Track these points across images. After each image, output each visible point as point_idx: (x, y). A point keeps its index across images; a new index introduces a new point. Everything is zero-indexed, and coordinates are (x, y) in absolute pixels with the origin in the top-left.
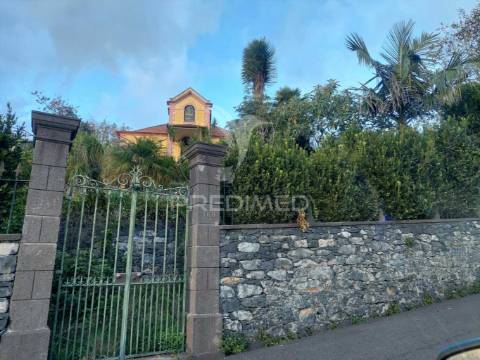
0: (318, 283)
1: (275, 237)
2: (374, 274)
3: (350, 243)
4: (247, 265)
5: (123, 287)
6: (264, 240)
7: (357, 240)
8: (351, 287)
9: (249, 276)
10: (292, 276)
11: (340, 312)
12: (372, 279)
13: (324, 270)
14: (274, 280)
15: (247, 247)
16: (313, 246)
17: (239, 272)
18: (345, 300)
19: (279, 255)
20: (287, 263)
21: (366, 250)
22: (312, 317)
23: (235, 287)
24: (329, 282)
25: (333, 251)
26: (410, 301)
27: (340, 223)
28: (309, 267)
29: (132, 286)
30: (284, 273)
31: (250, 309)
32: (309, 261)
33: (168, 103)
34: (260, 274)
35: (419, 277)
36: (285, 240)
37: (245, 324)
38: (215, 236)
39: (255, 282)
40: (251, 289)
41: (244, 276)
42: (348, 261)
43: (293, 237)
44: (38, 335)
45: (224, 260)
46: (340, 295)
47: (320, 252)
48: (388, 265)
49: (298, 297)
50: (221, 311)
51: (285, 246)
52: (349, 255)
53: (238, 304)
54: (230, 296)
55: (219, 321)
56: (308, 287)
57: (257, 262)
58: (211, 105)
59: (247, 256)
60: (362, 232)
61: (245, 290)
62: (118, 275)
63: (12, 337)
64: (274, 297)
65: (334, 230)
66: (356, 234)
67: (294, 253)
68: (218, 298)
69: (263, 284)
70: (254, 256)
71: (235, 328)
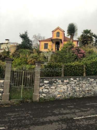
0: (63, 90)
1: (53, 80)
2: (79, 89)
3: (73, 81)
5: (21, 88)
6: (50, 80)
7: (75, 81)
8: (72, 91)
9: (46, 87)
10: (56, 88)
11: (68, 96)
13: (65, 87)
14: (52, 89)
15: (46, 82)
17: (44, 87)
18: (70, 94)
19: (54, 83)
20: (55, 85)
21: (78, 83)
22: (60, 96)
23: (43, 89)
24: (66, 90)
25: (68, 83)
26: (89, 95)
27: (71, 77)
28: (61, 86)
29: (23, 88)
30: (54, 87)
31: (46, 94)
33: (52, 32)
34: (48, 87)
35: (93, 90)
36: (55, 80)
37: (44, 97)
38: (39, 79)
39: (47, 89)
40: (46, 90)
41: (45, 87)
42: (72, 85)
43: (57, 80)
44: (7, 95)
45: (40, 84)
46: (68, 93)
47: (64, 83)
48: (84, 87)
49: (57, 92)
50: (39, 94)
51: (55, 82)
52: (72, 84)
53: (43, 93)
54: (41, 91)
55: (39, 95)
56: (60, 90)
57: (48, 85)
59: (46, 84)
60: (77, 79)
61: (45, 90)
62: (20, 86)
63: (4, 95)
64: (51, 92)
65: (69, 78)
67: (57, 83)
68: (38, 91)
69: (49, 89)
70: (48, 83)
71: (42, 97)
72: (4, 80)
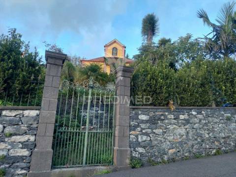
0: (179, 137)
1: (157, 113)
2: (209, 134)
3: (196, 118)
4: (143, 126)
5: (85, 133)
6: (152, 114)
7: (200, 116)
8: (196, 140)
9: (144, 131)
10: (165, 132)
11: (190, 152)
12: (207, 136)
13: (182, 131)
14: (156, 134)
15: (143, 117)
16: (177, 118)
17: (139, 129)
18: (193, 146)
19: (159, 122)
20: (163, 126)
21: (205, 122)
22: (174, 153)
23: (137, 136)
24: (184, 137)
25: (187, 122)
26: (227, 148)
27: (191, 107)
28: (174, 128)
29: (89, 133)
30: (161, 131)
31: (144, 147)
32: (175, 126)
34: (149, 131)
35: (233, 136)
36: (162, 115)
37: (141, 154)
38: (128, 111)
39: (147, 134)
40: (145, 138)
41: (141, 131)
42: (195, 127)
43: (166, 113)
44: (48, 152)
45: (132, 123)
46: (190, 143)
47: (180, 121)
48: (216, 129)
49: (168, 143)
50: (130, 147)
51: (162, 117)
52: (195, 124)
53: (138, 144)
54: (134, 140)
55: (129, 152)
56: (174, 138)
57: (148, 125)
58: (125, 47)
59: (143, 122)
60: (203, 112)
61: (142, 138)
62: (83, 127)
63: (37, 152)
64: (156, 142)
65: (188, 111)
66: (200, 113)
67: (166, 121)
68: (128, 141)
69: (151, 135)
70: (146, 122)
71: (137, 156)
72: (39, 110)
